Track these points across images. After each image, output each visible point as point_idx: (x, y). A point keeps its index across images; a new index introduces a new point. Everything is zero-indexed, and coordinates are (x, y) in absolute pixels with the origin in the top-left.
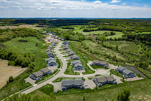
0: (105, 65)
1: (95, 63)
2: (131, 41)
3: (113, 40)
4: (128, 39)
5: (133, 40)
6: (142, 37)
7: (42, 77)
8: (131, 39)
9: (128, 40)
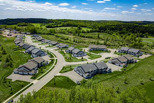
0: (104, 49)
1: (93, 48)
2: (103, 32)
3: (86, 33)
4: (100, 30)
5: (105, 31)
6: (112, 27)
7: (37, 70)
8: (102, 30)
9: (100, 32)
